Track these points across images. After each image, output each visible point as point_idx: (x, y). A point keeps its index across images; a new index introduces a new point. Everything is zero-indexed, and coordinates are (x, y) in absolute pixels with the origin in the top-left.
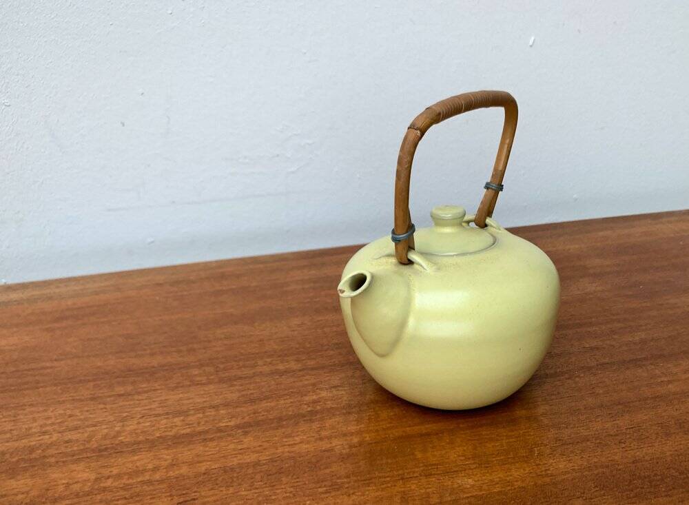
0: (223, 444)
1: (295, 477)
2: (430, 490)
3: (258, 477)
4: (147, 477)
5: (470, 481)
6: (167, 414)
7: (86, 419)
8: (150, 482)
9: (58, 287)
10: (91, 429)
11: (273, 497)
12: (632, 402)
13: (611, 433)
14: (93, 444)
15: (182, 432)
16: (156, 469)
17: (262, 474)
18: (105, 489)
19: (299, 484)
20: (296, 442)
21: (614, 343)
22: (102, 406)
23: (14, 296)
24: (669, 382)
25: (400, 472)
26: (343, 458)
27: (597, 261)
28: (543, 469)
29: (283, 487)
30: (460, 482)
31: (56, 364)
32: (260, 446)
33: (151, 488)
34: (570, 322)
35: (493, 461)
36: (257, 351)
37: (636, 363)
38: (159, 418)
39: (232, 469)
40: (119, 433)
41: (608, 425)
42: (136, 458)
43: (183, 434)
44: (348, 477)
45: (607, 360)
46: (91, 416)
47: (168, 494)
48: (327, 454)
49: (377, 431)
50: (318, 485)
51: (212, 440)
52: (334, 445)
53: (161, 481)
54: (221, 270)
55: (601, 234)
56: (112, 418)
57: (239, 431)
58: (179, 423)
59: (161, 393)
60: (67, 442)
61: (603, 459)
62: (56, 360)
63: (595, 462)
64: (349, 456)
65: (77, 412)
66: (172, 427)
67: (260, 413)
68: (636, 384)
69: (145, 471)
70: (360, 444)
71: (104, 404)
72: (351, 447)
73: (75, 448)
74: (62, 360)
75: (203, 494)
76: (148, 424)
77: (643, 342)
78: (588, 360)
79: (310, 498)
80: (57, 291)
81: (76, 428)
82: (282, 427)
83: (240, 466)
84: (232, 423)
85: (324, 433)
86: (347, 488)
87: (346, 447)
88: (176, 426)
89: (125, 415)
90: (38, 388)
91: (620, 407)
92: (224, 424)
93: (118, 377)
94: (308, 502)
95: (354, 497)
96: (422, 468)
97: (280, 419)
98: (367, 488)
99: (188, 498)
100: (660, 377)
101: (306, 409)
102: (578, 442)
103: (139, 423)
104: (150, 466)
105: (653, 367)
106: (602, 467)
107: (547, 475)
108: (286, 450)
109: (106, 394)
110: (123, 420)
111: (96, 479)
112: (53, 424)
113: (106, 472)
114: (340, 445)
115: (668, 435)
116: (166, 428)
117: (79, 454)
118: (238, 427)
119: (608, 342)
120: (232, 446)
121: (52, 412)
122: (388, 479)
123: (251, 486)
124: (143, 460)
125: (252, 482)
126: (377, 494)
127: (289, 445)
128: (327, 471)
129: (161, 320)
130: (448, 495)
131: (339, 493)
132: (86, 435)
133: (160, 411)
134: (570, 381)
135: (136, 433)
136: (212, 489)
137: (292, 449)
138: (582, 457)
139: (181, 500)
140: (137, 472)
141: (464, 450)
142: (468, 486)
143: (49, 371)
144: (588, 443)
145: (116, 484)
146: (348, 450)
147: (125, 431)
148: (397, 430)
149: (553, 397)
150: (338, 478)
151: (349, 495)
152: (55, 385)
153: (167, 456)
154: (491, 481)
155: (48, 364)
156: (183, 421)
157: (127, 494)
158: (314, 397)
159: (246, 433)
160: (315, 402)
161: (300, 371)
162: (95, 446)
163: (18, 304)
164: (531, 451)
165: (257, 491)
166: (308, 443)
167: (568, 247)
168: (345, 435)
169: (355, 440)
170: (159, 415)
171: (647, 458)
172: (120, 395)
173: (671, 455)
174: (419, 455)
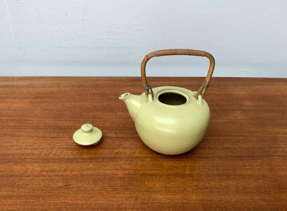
0: (83, 165)
1: (103, 183)
2: (146, 197)
3: (91, 180)
4: (56, 174)
5: (160, 196)
6: (67, 148)
7: (40, 146)
8: (57, 175)
9: (36, 81)
10: (41, 150)
11: (94, 189)
12: (231, 175)
13: (217, 187)
14: (41, 157)
15: (70, 157)
16: (60, 171)
17: (93, 179)
18: (43, 175)
19: (103, 186)
20: (107, 169)
21: (236, 147)
22: (46, 141)
23: (21, 83)
24: (249, 169)
25: (138, 188)
26: (121, 179)
27: (248, 103)
28: (187, 197)
29: (99, 186)
30: (156, 196)
31: (32, 119)
32: (95, 168)
33: (57, 178)
34: (224, 134)
35: (171, 190)
36: (102, 126)
37: (241, 158)
38: (64, 150)
39: (84, 176)
40: (50, 154)
41: (217, 184)
42: (54, 165)
43: (70, 158)
44: (120, 186)
45: (230, 155)
46: (42, 145)
47: (62, 181)
48: (116, 176)
49: (135, 170)
50: (110, 188)
51: (79, 162)
52: (119, 172)
53: (61, 176)
54: (97, 82)
55: (257, 87)
56: (48, 147)
57: (89, 161)
58: (70, 153)
59: (66, 139)
60: (33, 154)
61: (209, 198)
62: (33, 117)
63: (206, 198)
64: (123, 178)
65: (37, 142)
66: (67, 154)
67: (97, 154)
68: (236, 167)
69: (56, 171)
70: (128, 174)
71: (47, 140)
72: (124, 175)
73: (35, 157)
74: (35, 117)
75: (73, 183)
76: (60, 152)
77: (248, 148)
78: (223, 153)
79: (106, 192)
80: (36, 83)
81: (37, 149)
82: (104, 161)
83: (87, 175)
84: (87, 157)
85: (117, 167)
86: (119, 191)
87: (123, 174)
88: (69, 154)
89: (53, 146)
90: (26, 129)
91: (226, 177)
92: (85, 157)
93: (52, 129)
94: (105, 194)
95: (120, 195)
96: (146, 188)
97: (104, 158)
98: (125, 192)
99: (68, 184)
100: (247, 166)
101: (113, 155)
102: (203, 189)
103: (57, 151)
104: (58, 169)
105: (246, 161)
106: (208, 200)
107: (187, 200)
108: (103, 171)
109: (47, 136)
110: (52, 148)
111: (41, 171)
112: (29, 146)
113: (44, 168)
114: (121, 173)
115: (238, 192)
116: (65, 154)
117: (36, 160)
118: (89, 159)
119: (234, 146)
120: (85, 166)
121: (30, 140)
122: (133, 190)
123: (88, 183)
124: (56, 166)
125: (89, 182)
126: (128, 195)
127: (104, 170)
128: (114, 183)
129: (71, 104)
130: (151, 200)
131: (116, 192)
132: (39, 152)
133: (64, 147)
134: (211, 162)
135: (56, 155)
136: (76, 182)
137: (105, 172)
138: (202, 195)
139: (66, 184)
140: (53, 171)
141: (162, 184)
142: (159, 198)
143: (30, 122)
144: (207, 190)
145: (46, 174)
146: (123, 176)
147: (52, 153)
148: (142, 171)
149: (202, 168)
150: (117, 187)
151: (119, 194)
152: (32, 129)
153: (64, 166)
154: (167, 198)
155: (30, 119)
156: (71, 152)
157: (49, 178)
158: (117, 151)
159: (91, 162)
160: (117, 153)
161: (115, 138)
162: (42, 157)
163: (22, 87)
164: (185, 189)
165: (90, 186)
166: (111, 170)
167: (240, 93)
168: (124, 169)
169: (127, 172)
170: (63, 148)
171: (225, 200)
172: (52, 137)
173: (234, 201)
174: (146, 183)
